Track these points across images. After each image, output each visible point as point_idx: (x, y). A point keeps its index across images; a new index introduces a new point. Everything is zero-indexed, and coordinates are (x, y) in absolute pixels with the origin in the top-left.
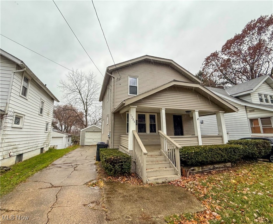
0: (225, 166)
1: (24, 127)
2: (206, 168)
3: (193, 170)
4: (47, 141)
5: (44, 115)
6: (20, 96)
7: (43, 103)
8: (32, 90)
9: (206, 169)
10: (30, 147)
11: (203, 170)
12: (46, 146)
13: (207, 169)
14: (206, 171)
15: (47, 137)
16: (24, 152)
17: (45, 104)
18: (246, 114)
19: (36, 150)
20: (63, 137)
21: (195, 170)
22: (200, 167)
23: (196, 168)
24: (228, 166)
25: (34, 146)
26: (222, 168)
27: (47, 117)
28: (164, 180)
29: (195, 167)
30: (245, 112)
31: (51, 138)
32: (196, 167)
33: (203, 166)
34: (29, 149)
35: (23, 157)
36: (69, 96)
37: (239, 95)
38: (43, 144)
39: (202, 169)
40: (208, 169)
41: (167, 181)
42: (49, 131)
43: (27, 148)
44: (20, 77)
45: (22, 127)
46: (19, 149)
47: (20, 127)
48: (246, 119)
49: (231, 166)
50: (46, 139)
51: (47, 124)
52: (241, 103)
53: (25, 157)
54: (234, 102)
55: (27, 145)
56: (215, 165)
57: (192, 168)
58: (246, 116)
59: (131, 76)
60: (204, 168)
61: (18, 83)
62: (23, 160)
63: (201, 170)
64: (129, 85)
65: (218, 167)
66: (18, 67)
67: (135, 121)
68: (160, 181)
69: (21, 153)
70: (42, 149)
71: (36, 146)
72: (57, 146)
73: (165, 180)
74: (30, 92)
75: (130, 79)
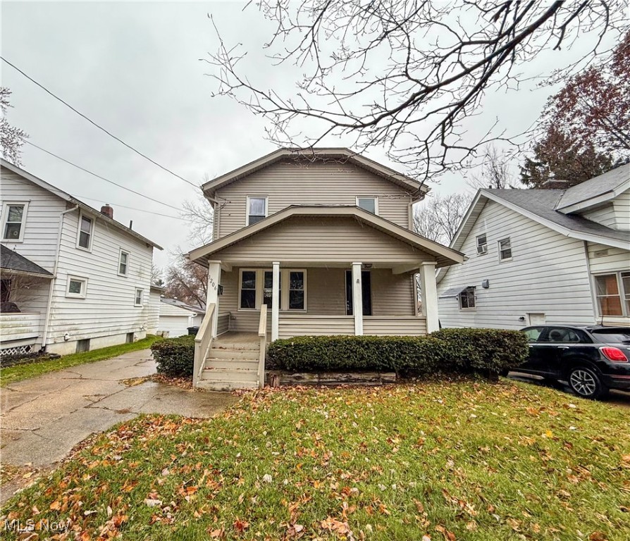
0: (379, 378)
1: (88, 297)
2: (328, 377)
3: (299, 378)
4: (140, 322)
5: (129, 276)
6: (77, 249)
7: (124, 255)
8: (99, 237)
9: (328, 380)
10: (102, 330)
11: (321, 380)
12: (138, 330)
13: (331, 380)
14: (330, 384)
15: (140, 315)
16: (91, 336)
17: (129, 257)
18: (585, 262)
19: (118, 336)
20: (188, 317)
21: (304, 379)
22: (315, 374)
23: (306, 376)
24: (387, 379)
25: (111, 329)
26: (370, 381)
27: (138, 278)
28: (225, 387)
29: (304, 372)
30: (584, 256)
31: (158, 317)
32: (306, 374)
33: (323, 373)
34: (100, 332)
35: (91, 344)
36: (202, 231)
37: (579, 208)
38: (130, 327)
39: (319, 378)
40: (334, 380)
41: (231, 388)
42: (144, 304)
43: (96, 330)
44: (76, 219)
45: (84, 297)
46: (80, 332)
47: (81, 297)
48: (587, 275)
49: (394, 380)
50: (137, 318)
51: (140, 292)
52: (568, 232)
53: (94, 345)
54: (554, 230)
55: (97, 326)
56: (351, 374)
57: (298, 375)
58: (586, 268)
59: (252, 196)
60: (325, 376)
61: (71, 228)
62: (91, 349)
63: (316, 380)
64: (248, 214)
65: (358, 379)
66: (69, 204)
67: (217, 287)
68: (218, 387)
69: (86, 337)
70: (130, 335)
71: (116, 328)
72: (168, 332)
73: (228, 386)
74: (96, 239)
75: (249, 202)
